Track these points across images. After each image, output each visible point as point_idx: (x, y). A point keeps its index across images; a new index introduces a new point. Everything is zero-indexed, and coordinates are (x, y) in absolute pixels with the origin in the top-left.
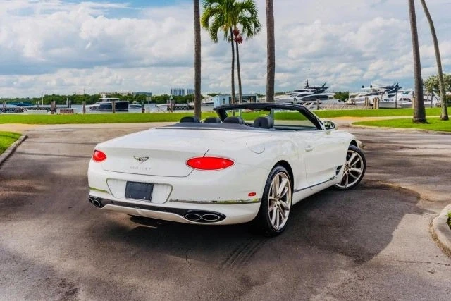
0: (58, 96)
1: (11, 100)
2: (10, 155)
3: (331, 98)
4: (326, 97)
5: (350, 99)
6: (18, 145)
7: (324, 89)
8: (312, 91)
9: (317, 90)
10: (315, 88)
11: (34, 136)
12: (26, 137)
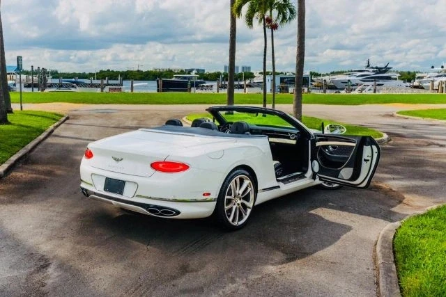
0: (113, 71)
1: (68, 74)
2: (46, 138)
3: (396, 79)
4: (389, 78)
5: (416, 81)
6: (57, 127)
7: (386, 69)
8: (374, 71)
9: (380, 70)
10: (376, 68)
11: (75, 117)
12: (68, 118)
